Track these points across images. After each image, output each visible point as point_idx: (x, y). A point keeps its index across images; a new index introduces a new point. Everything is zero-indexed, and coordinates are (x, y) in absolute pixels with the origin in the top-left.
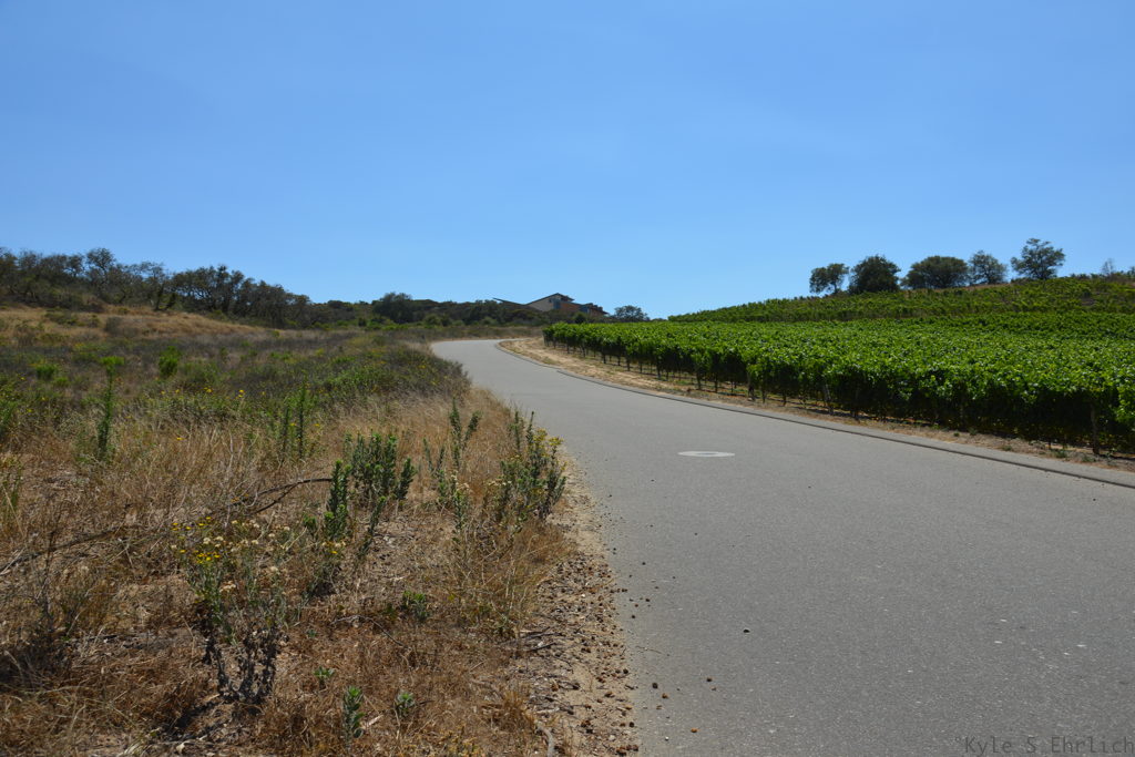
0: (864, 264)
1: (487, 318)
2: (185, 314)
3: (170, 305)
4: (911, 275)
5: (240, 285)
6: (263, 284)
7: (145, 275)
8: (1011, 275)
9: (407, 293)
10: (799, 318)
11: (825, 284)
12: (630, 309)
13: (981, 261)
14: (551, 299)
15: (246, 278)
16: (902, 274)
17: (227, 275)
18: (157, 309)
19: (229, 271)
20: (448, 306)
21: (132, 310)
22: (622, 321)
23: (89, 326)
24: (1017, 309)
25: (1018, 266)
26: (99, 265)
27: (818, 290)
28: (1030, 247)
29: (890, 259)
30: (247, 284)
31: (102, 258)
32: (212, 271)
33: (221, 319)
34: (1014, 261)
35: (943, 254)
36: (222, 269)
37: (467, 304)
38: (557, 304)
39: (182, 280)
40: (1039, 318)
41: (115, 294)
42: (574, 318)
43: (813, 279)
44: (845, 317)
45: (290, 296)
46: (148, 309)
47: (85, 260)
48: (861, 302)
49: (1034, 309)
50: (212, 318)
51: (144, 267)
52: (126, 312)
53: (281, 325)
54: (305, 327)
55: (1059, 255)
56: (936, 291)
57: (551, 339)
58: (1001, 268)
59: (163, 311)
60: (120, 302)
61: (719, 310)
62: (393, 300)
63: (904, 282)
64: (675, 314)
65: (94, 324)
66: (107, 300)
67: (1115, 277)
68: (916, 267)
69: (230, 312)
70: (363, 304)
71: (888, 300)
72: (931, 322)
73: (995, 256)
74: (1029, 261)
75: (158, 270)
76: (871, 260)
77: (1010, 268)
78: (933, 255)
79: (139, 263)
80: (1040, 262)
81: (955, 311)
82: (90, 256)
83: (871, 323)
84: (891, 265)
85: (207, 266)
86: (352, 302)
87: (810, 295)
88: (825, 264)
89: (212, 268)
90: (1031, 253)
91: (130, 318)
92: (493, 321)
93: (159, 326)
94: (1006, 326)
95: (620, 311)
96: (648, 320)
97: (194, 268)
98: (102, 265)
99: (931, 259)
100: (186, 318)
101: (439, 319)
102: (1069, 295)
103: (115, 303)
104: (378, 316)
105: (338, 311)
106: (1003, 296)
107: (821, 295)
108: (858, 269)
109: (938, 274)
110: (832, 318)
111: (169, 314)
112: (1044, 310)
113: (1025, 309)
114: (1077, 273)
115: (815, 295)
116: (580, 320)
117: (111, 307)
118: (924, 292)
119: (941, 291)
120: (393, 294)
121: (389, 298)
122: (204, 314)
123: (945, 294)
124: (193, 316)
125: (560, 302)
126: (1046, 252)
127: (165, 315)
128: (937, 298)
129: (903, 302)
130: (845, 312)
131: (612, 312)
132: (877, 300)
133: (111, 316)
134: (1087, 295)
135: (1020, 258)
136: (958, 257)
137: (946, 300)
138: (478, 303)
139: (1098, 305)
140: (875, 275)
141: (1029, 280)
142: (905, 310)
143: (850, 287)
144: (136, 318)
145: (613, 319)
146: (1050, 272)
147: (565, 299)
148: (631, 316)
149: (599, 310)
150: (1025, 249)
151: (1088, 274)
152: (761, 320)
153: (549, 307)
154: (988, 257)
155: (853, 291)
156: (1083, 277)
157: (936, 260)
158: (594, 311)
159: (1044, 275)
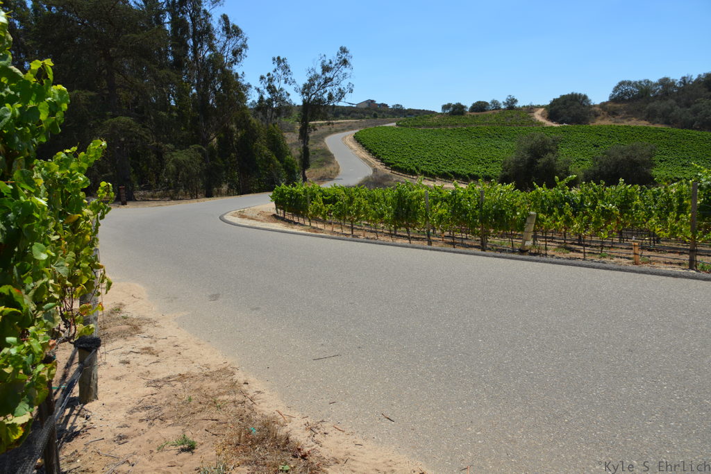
12: (398, 105)
13: (494, 102)
22: (395, 110)
34: (504, 102)
35: (482, 100)
38: (369, 104)
55: (516, 101)
73: (498, 100)
74: (508, 102)
77: (502, 105)
78: (478, 100)
80: (511, 104)
88: (446, 104)
95: (394, 106)
109: (480, 107)
126: (513, 99)
136: (486, 101)
140: (457, 110)
141: (508, 109)
147: (373, 101)
150: (507, 98)
153: (366, 105)
159: (512, 107)
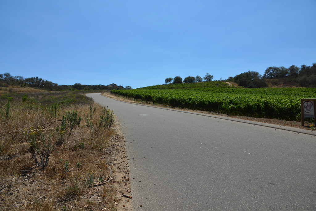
0: (176, 78)
1: (98, 89)
2: (28, 87)
3: (25, 86)
4: (185, 80)
5: (41, 81)
6: (47, 81)
7: (18, 79)
8: (203, 80)
9: (80, 83)
10: (163, 88)
11: (168, 82)
12: (128, 87)
13: (198, 77)
14: (112, 84)
15: (43, 80)
16: (183, 80)
17: (38, 79)
18: (21, 87)
19: (39, 78)
20: (90, 86)
21: (15, 87)
22: (127, 89)
23: (5, 90)
24: (205, 87)
25: (205, 79)
26: (7, 76)
27: (167, 83)
28: (207, 75)
29: (180, 77)
30: (43, 81)
31: (8, 75)
32: (35, 78)
33: (37, 89)
34: (204, 78)
35: (191, 76)
36: (37, 77)
37: (94, 86)
39: (27, 80)
40: (208, 89)
41: (11, 83)
42: (117, 88)
43: (166, 81)
44: (172, 88)
45: (53, 84)
46: (19, 86)
47: (3, 75)
48: (175, 85)
49: (208, 87)
50: (35, 88)
51: (18, 77)
52: (14, 87)
53: (51, 90)
54: (57, 90)
55: (212, 77)
56: (189, 83)
57: (112, 93)
58: (201, 79)
59: (23, 87)
60: (12, 85)
61: (147, 87)
62: (77, 85)
63: (183, 81)
64: (138, 88)
65: (6, 90)
66: (9, 84)
67: (222, 81)
68: (186, 78)
69: (39, 87)
70: (70, 86)
71: (180, 85)
72: (189, 89)
73: (200, 76)
74: (207, 78)
75: (21, 78)
76: (177, 77)
77: (203, 79)
78: (189, 76)
79: (17, 76)
80: (209, 78)
81: (193, 87)
82: (5, 75)
83: (177, 90)
84: (181, 78)
85: (33, 77)
86: (68, 85)
87: (165, 84)
88: (168, 78)
89: (35, 77)
90: (207, 76)
91: (15, 88)
92: (99, 89)
93: (22, 90)
94: (202, 90)
95: (126, 87)
96: (132, 89)
97: (30, 77)
98: (8, 76)
99: (188, 77)
100: (28, 88)
101: (87, 89)
102: (214, 84)
103: (11, 85)
104: (74, 88)
105: (65, 87)
106: (202, 84)
107: (167, 84)
108: (174, 79)
109: (190, 80)
110: (169, 89)
111: (25, 88)
112: (209, 87)
113: (206, 87)
114: (216, 80)
115: (166, 84)
116: (118, 89)
117: (10, 86)
118: (187, 83)
119: (190, 83)
120: (77, 83)
121: (76, 84)
122: (33, 88)
123: (191, 84)
124: (30, 88)
125: (114, 85)
126: (210, 76)
127: (23, 88)
128: (190, 85)
129: (183, 85)
130: (172, 87)
131: (125, 87)
132: (178, 85)
133: (10, 88)
134: (217, 84)
135: (205, 77)
136: (194, 77)
137: (191, 85)
138: (96, 85)
139: (219, 86)
140: (178, 80)
141: (207, 81)
142: (183, 87)
143: (173, 82)
144: (17, 89)
145: (125, 89)
146: (211, 80)
147: (115, 85)
148: (129, 88)
149: (122, 87)
150: (206, 75)
151: (217, 80)
152: (155, 89)
153: (111, 86)
154: (199, 77)
155: (173, 83)
156: (217, 81)
157: (189, 77)
158: (121, 87)
159: (210, 80)
